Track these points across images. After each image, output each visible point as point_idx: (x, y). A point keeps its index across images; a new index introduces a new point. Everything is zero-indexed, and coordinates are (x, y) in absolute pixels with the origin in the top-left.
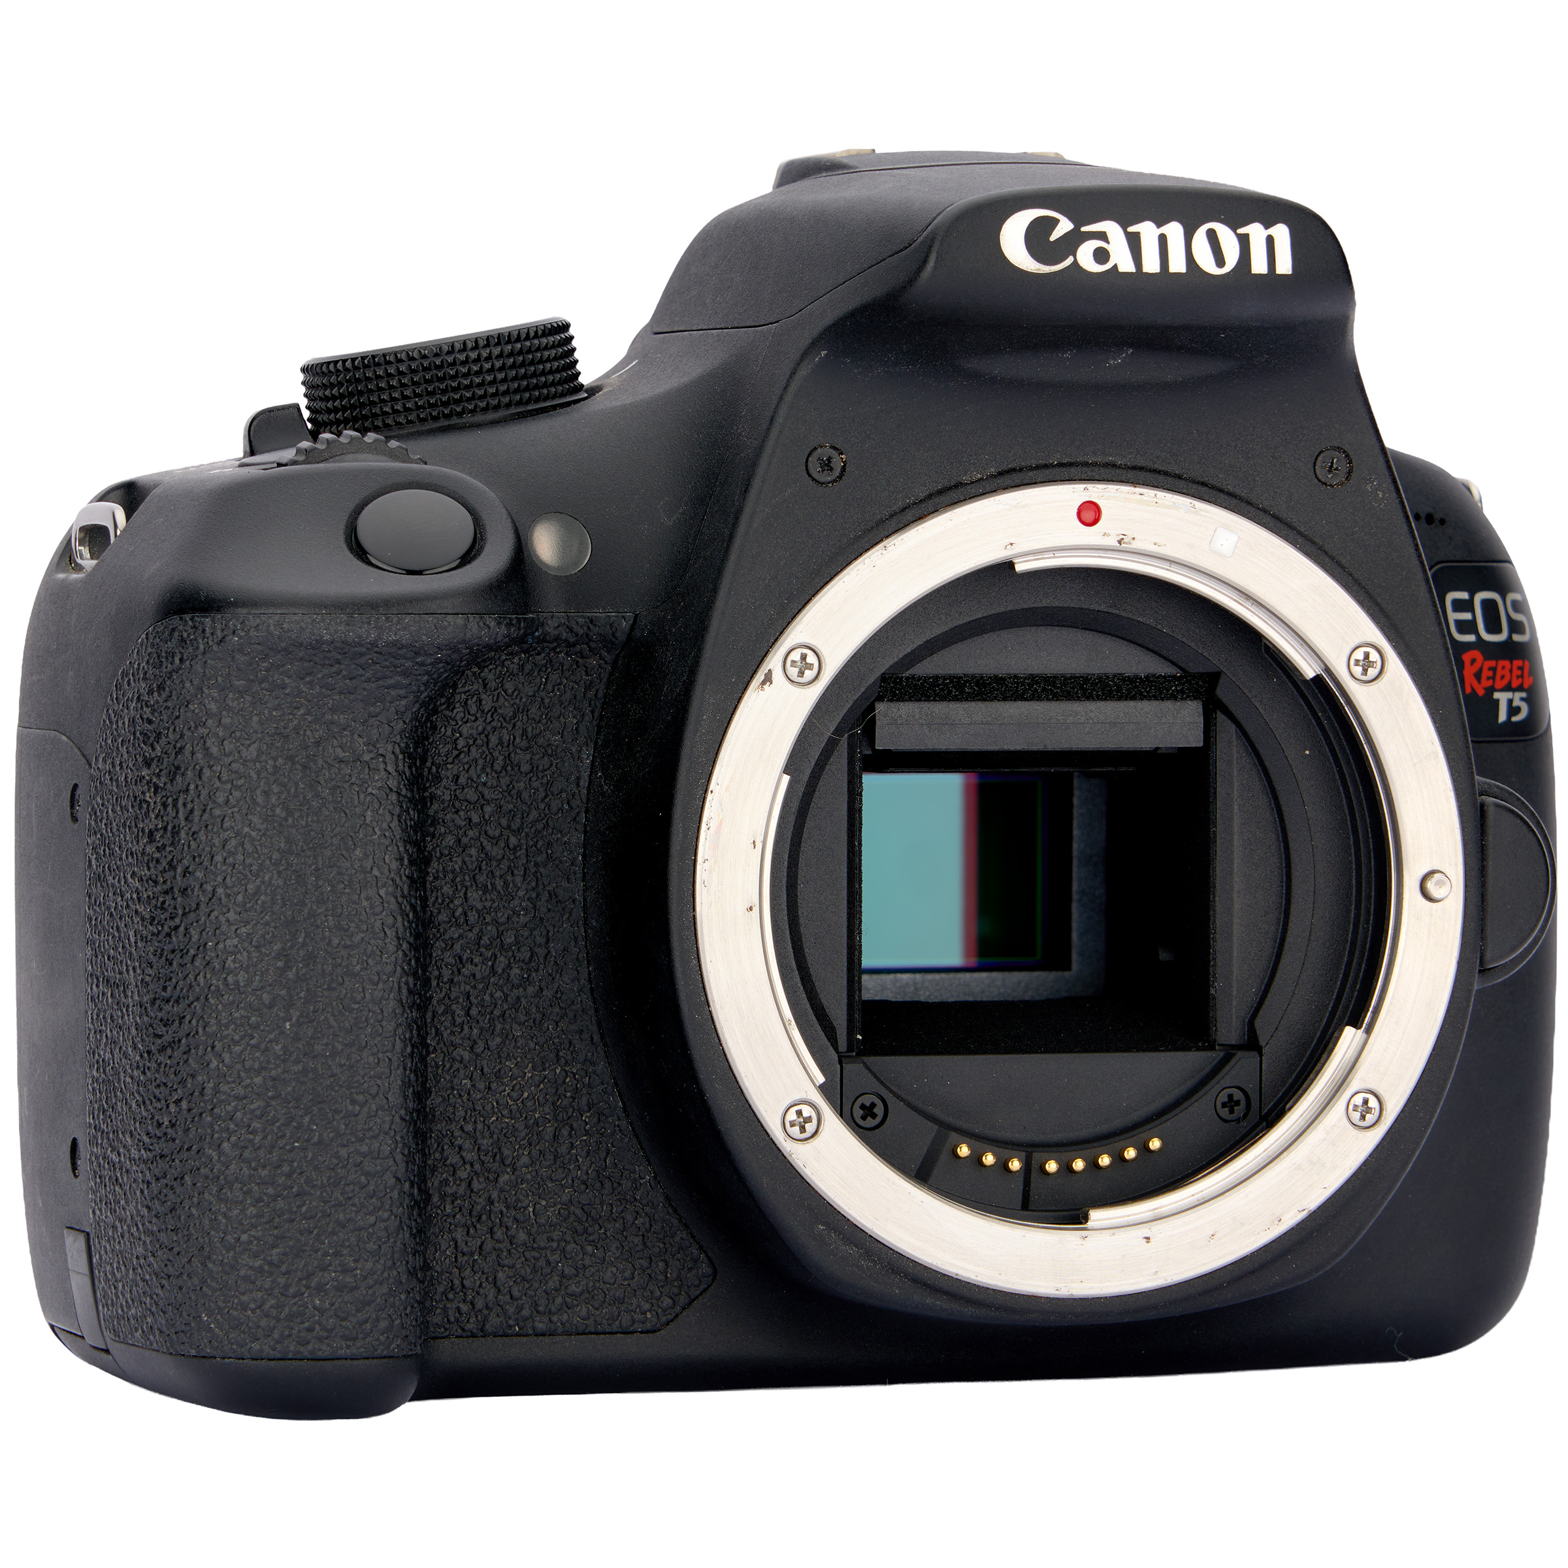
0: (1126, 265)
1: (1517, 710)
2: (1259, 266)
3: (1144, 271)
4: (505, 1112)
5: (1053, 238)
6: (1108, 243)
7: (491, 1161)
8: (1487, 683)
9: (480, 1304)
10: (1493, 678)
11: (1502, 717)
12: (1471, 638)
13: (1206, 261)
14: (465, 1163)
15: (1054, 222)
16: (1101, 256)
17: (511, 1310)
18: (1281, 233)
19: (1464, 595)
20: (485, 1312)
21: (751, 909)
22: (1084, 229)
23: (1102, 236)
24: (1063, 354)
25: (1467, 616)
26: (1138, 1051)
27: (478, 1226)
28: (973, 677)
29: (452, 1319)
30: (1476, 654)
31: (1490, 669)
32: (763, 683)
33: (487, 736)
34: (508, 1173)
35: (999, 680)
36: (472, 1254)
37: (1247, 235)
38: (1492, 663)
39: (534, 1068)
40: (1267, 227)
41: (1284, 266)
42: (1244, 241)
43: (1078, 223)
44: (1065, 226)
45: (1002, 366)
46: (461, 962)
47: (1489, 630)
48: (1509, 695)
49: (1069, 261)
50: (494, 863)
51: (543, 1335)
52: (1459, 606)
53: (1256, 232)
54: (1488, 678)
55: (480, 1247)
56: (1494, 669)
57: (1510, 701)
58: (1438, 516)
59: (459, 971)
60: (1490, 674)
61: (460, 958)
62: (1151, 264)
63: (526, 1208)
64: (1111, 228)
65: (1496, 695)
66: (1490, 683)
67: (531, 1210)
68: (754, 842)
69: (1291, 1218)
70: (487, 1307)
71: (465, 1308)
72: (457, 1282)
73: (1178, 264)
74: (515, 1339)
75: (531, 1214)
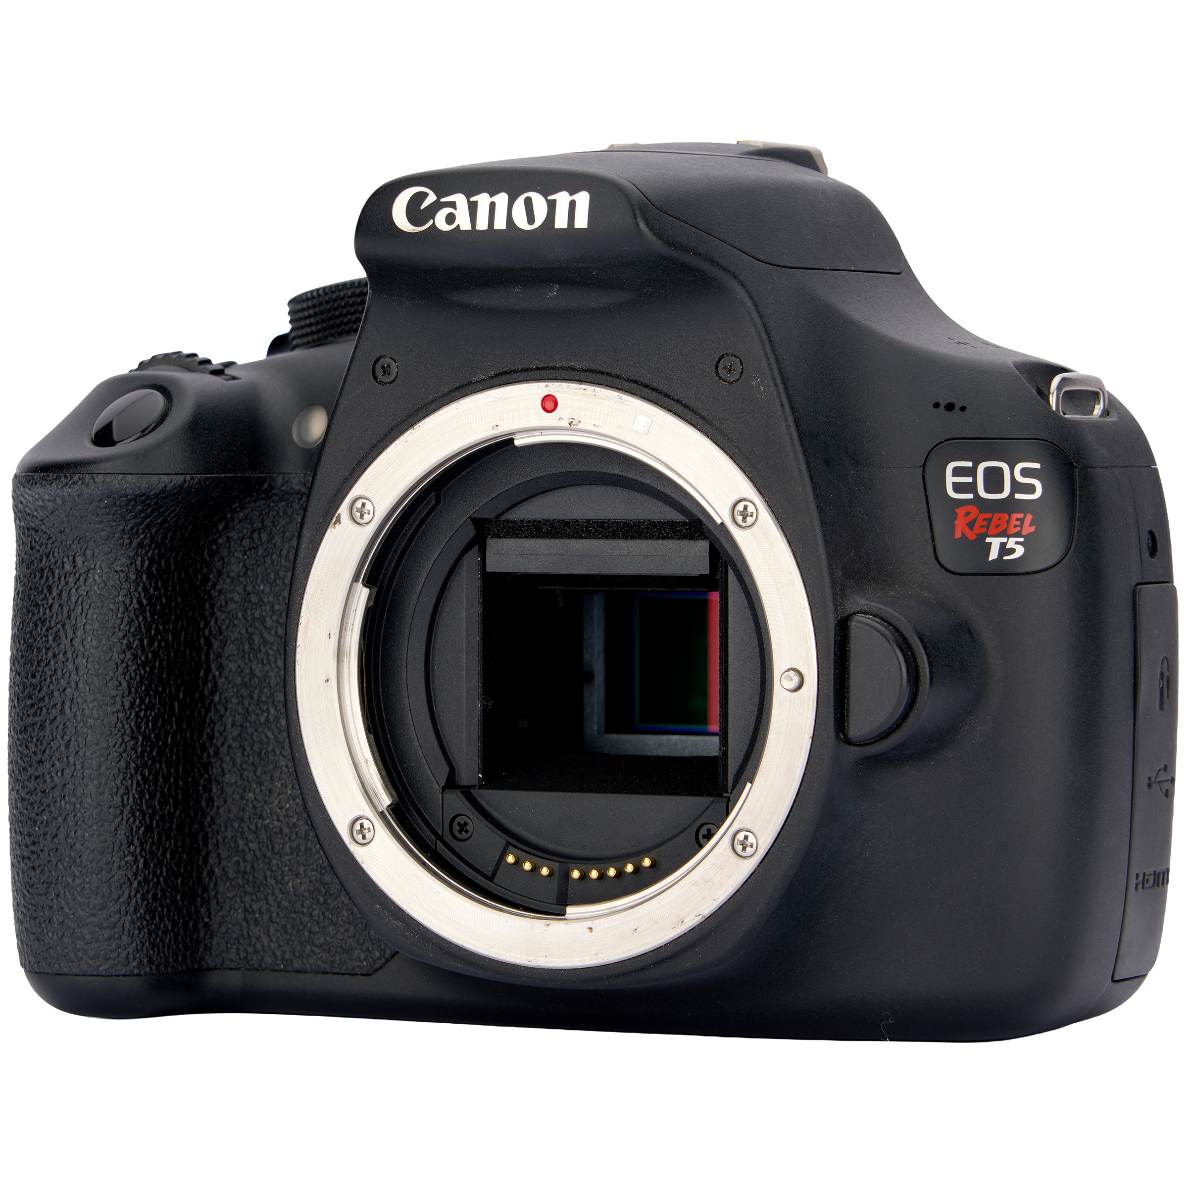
0: (466, 225)
1: (1013, 551)
2: (561, 222)
3: (477, 228)
4: (275, 818)
5: (422, 208)
6: (456, 209)
7: (267, 850)
8: (978, 530)
9: (259, 947)
10: (988, 527)
11: (994, 555)
12: (970, 496)
13: (521, 221)
14: (250, 850)
15: (424, 195)
16: (450, 219)
17: (278, 953)
18: (583, 199)
19: (969, 464)
20: (263, 953)
21: (328, 681)
22: (442, 200)
23: (453, 205)
24: (514, 289)
25: (969, 480)
26: (666, 795)
27: (258, 894)
28: (548, 521)
29: (242, 957)
30: (973, 509)
31: (984, 520)
32: (335, 523)
33: (264, 558)
34: (276, 859)
35: (566, 523)
36: (254, 913)
37: (555, 201)
38: (989, 516)
39: (293, 788)
40: (571, 195)
41: (581, 221)
42: (552, 205)
43: (439, 196)
44: (432, 198)
45: (477, 298)
46: (248, 713)
47: (987, 490)
48: (1004, 540)
49: (431, 222)
50: (269, 646)
51: (299, 972)
52: (957, 472)
53: (562, 199)
54: (982, 527)
55: (260, 909)
56: (989, 521)
57: (1003, 545)
58: (958, 405)
59: (247, 718)
60: (985, 523)
61: (248, 710)
62: (482, 224)
63: (287, 883)
64: (459, 199)
65: (988, 540)
66: (984, 530)
67: (291, 885)
68: (329, 634)
69: (691, 921)
70: (264, 951)
71: (250, 950)
72: (245, 933)
73: (500, 224)
74: (283, 974)
75: (291, 888)
